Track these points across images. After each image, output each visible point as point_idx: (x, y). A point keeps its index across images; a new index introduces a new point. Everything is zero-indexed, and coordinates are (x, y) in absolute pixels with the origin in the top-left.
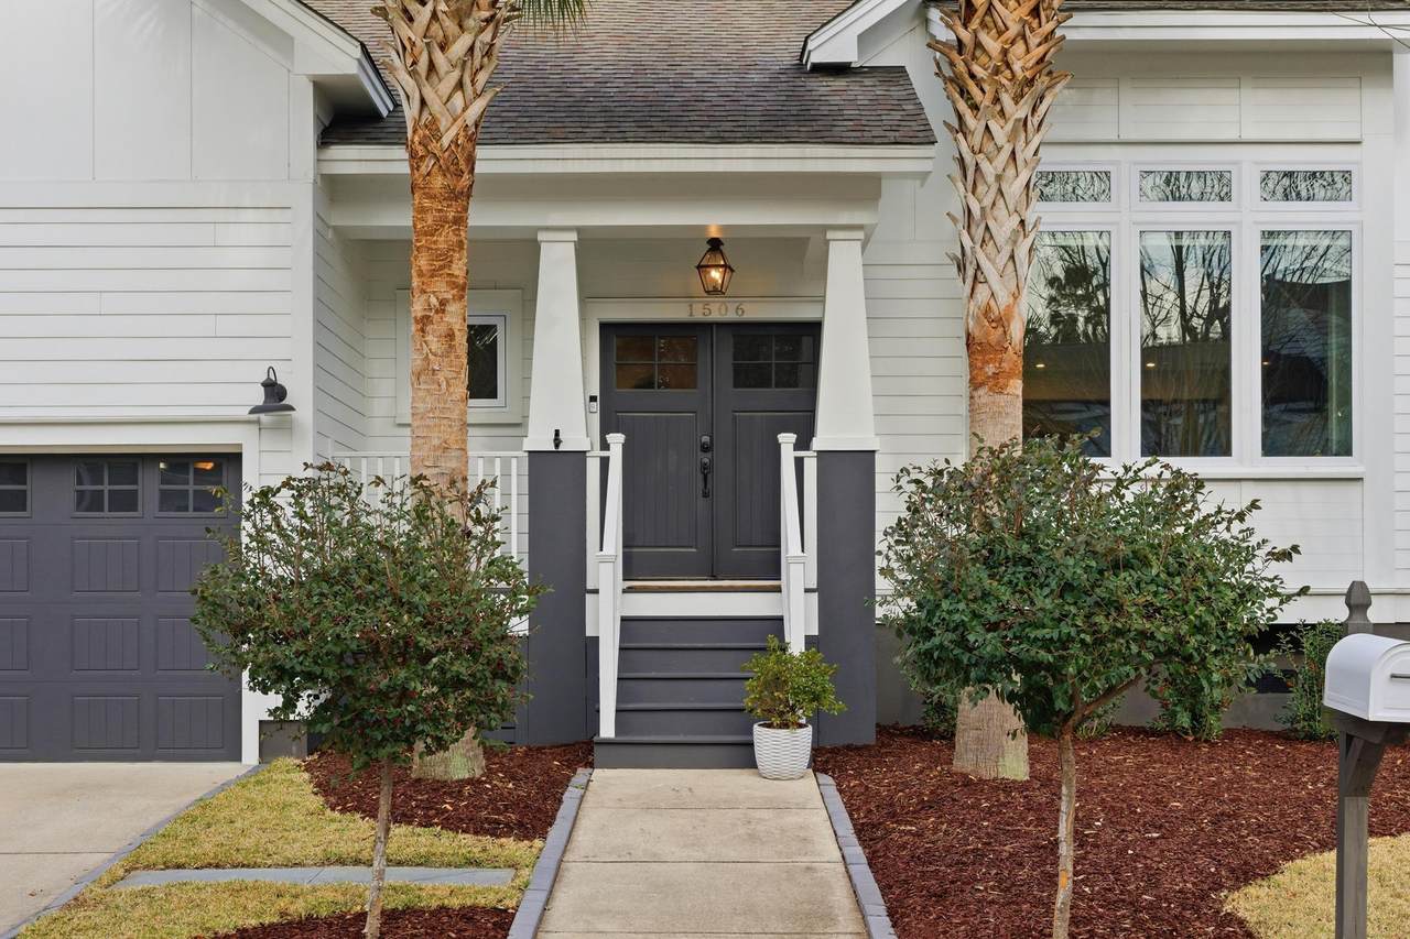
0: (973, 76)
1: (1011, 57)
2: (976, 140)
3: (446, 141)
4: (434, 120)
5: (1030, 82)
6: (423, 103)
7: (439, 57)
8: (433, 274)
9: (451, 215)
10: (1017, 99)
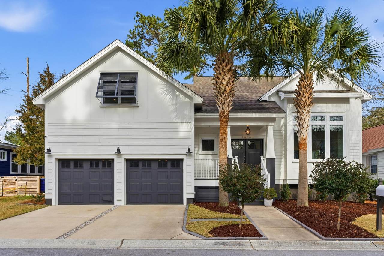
0: (301, 104)
1: (307, 101)
2: (301, 114)
3: (226, 114)
4: (224, 111)
5: (309, 105)
6: (223, 108)
7: (225, 101)
8: (223, 133)
9: (226, 125)
10: (307, 107)
